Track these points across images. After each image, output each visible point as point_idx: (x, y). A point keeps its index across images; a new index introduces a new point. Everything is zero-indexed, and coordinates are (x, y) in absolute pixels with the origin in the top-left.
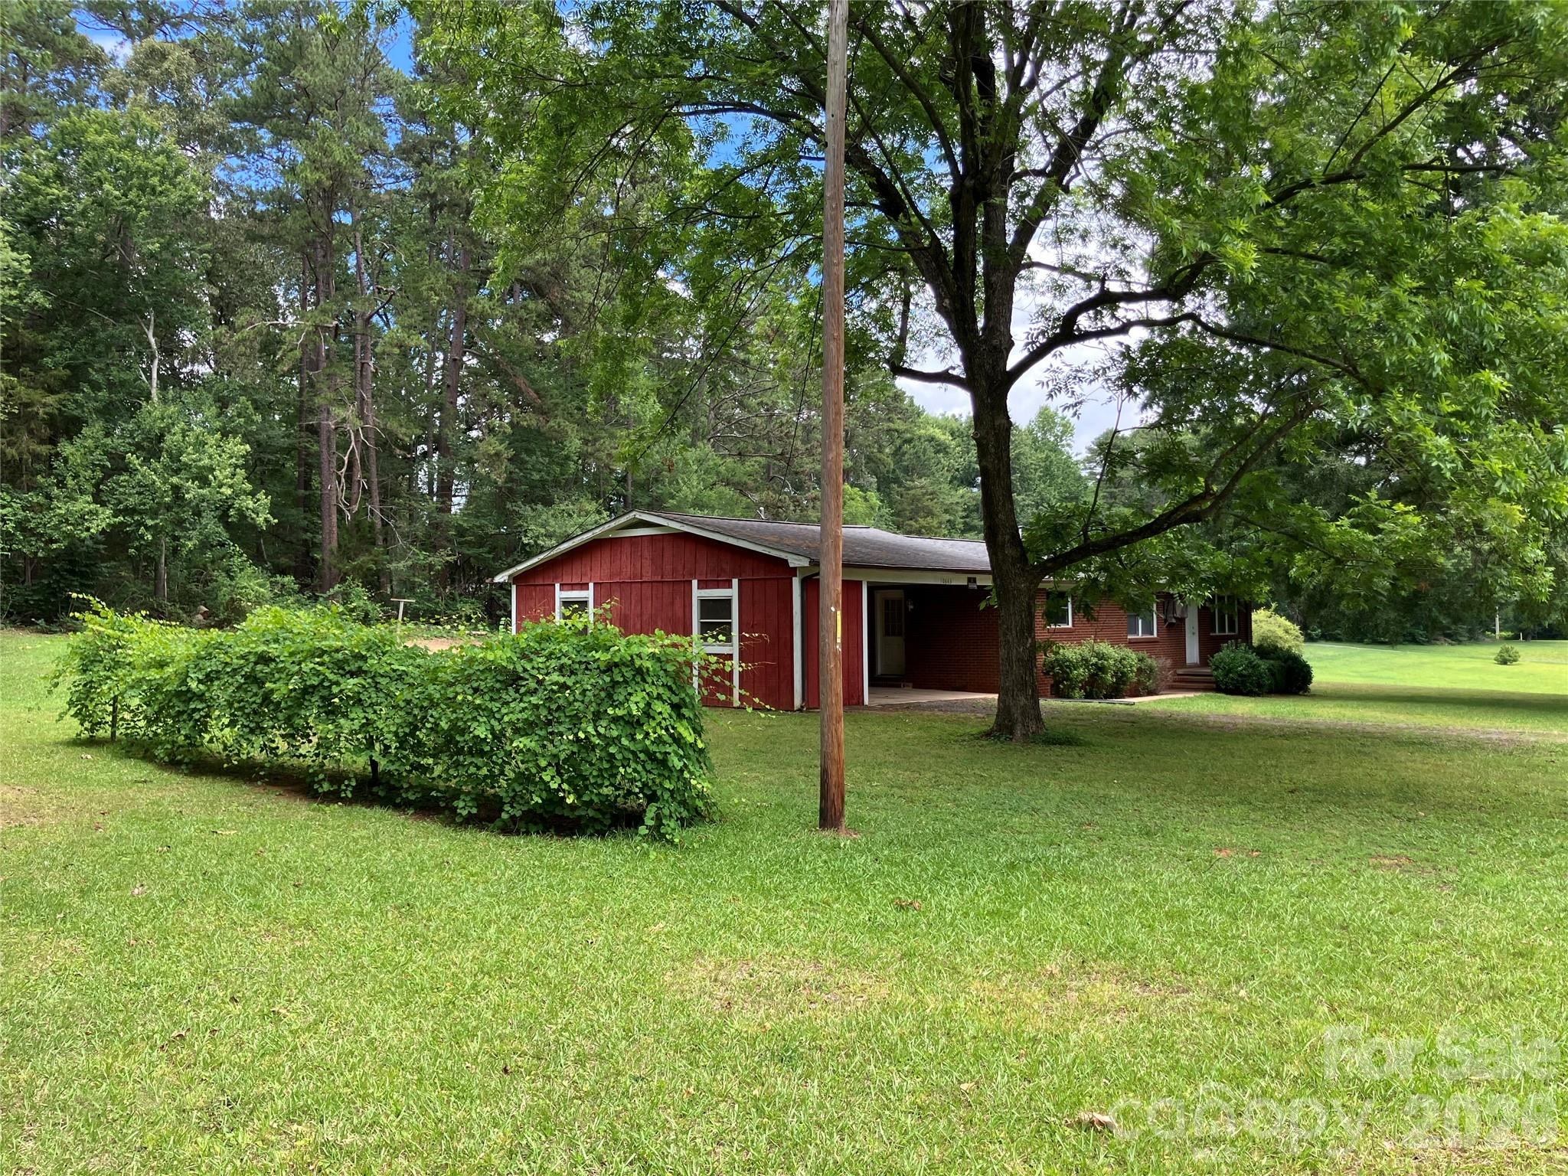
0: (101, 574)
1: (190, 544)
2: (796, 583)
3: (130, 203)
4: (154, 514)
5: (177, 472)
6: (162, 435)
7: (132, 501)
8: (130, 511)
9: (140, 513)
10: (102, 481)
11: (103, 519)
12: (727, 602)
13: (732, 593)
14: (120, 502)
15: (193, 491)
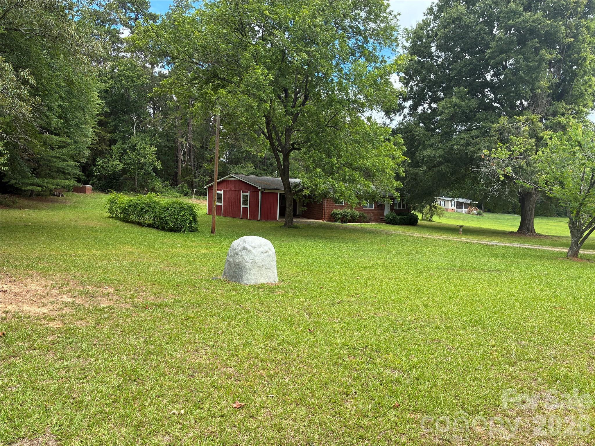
0: (121, 179)
1: (142, 173)
2: (260, 193)
3: (129, 85)
4: (133, 165)
5: (139, 155)
6: (136, 145)
7: (128, 162)
8: (128, 164)
9: (130, 165)
10: (121, 156)
11: (121, 166)
12: (247, 196)
13: (248, 194)
14: (125, 162)
15: (142, 160)
